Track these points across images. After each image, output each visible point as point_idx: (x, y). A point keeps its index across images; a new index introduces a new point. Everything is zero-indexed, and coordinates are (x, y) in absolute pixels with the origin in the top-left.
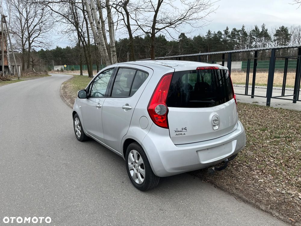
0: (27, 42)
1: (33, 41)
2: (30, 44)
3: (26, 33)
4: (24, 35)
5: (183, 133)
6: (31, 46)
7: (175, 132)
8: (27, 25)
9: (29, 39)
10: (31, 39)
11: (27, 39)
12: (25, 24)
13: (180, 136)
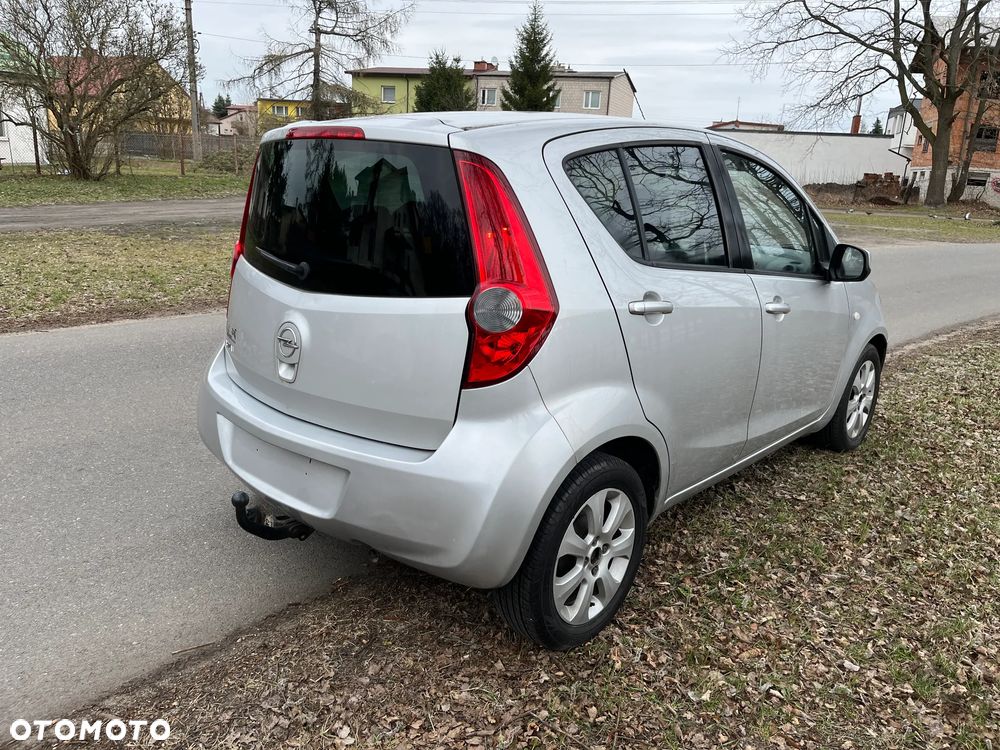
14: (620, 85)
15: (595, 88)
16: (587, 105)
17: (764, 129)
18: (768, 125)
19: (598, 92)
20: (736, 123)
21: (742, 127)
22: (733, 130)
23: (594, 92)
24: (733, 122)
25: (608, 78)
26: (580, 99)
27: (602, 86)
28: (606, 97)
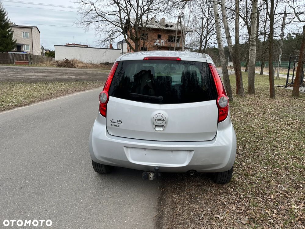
0: (205, 39)
1: (209, 38)
2: (207, 41)
3: (205, 31)
4: (204, 33)
5: (118, 125)
6: (207, 43)
7: (111, 122)
8: (207, 23)
9: (207, 37)
10: (208, 37)
11: (205, 37)
12: (206, 22)
13: (115, 127)
14: (34, 30)
15: (26, 31)
16: (24, 37)
17: (83, 46)
18: (84, 45)
19: (28, 33)
20: (74, 44)
21: (76, 46)
22: (74, 46)
23: (26, 32)
24: (73, 44)
25: (31, 28)
26: (21, 34)
27: (29, 30)
28: (31, 34)
